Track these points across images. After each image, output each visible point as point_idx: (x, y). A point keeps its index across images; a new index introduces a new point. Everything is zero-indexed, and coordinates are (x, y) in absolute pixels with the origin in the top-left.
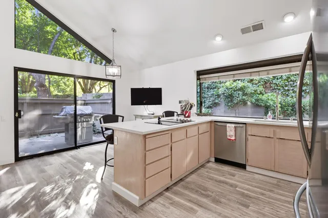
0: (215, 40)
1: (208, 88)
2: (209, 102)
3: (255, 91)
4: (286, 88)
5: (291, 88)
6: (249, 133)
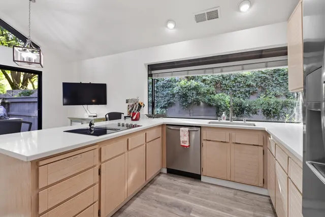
0: (167, 27)
1: (163, 87)
2: (164, 101)
3: (208, 91)
4: (234, 89)
5: (238, 89)
6: (204, 137)
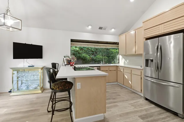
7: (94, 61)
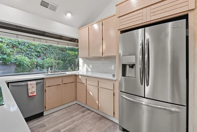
4: (27, 52)
5: (30, 53)
7: (41, 67)
